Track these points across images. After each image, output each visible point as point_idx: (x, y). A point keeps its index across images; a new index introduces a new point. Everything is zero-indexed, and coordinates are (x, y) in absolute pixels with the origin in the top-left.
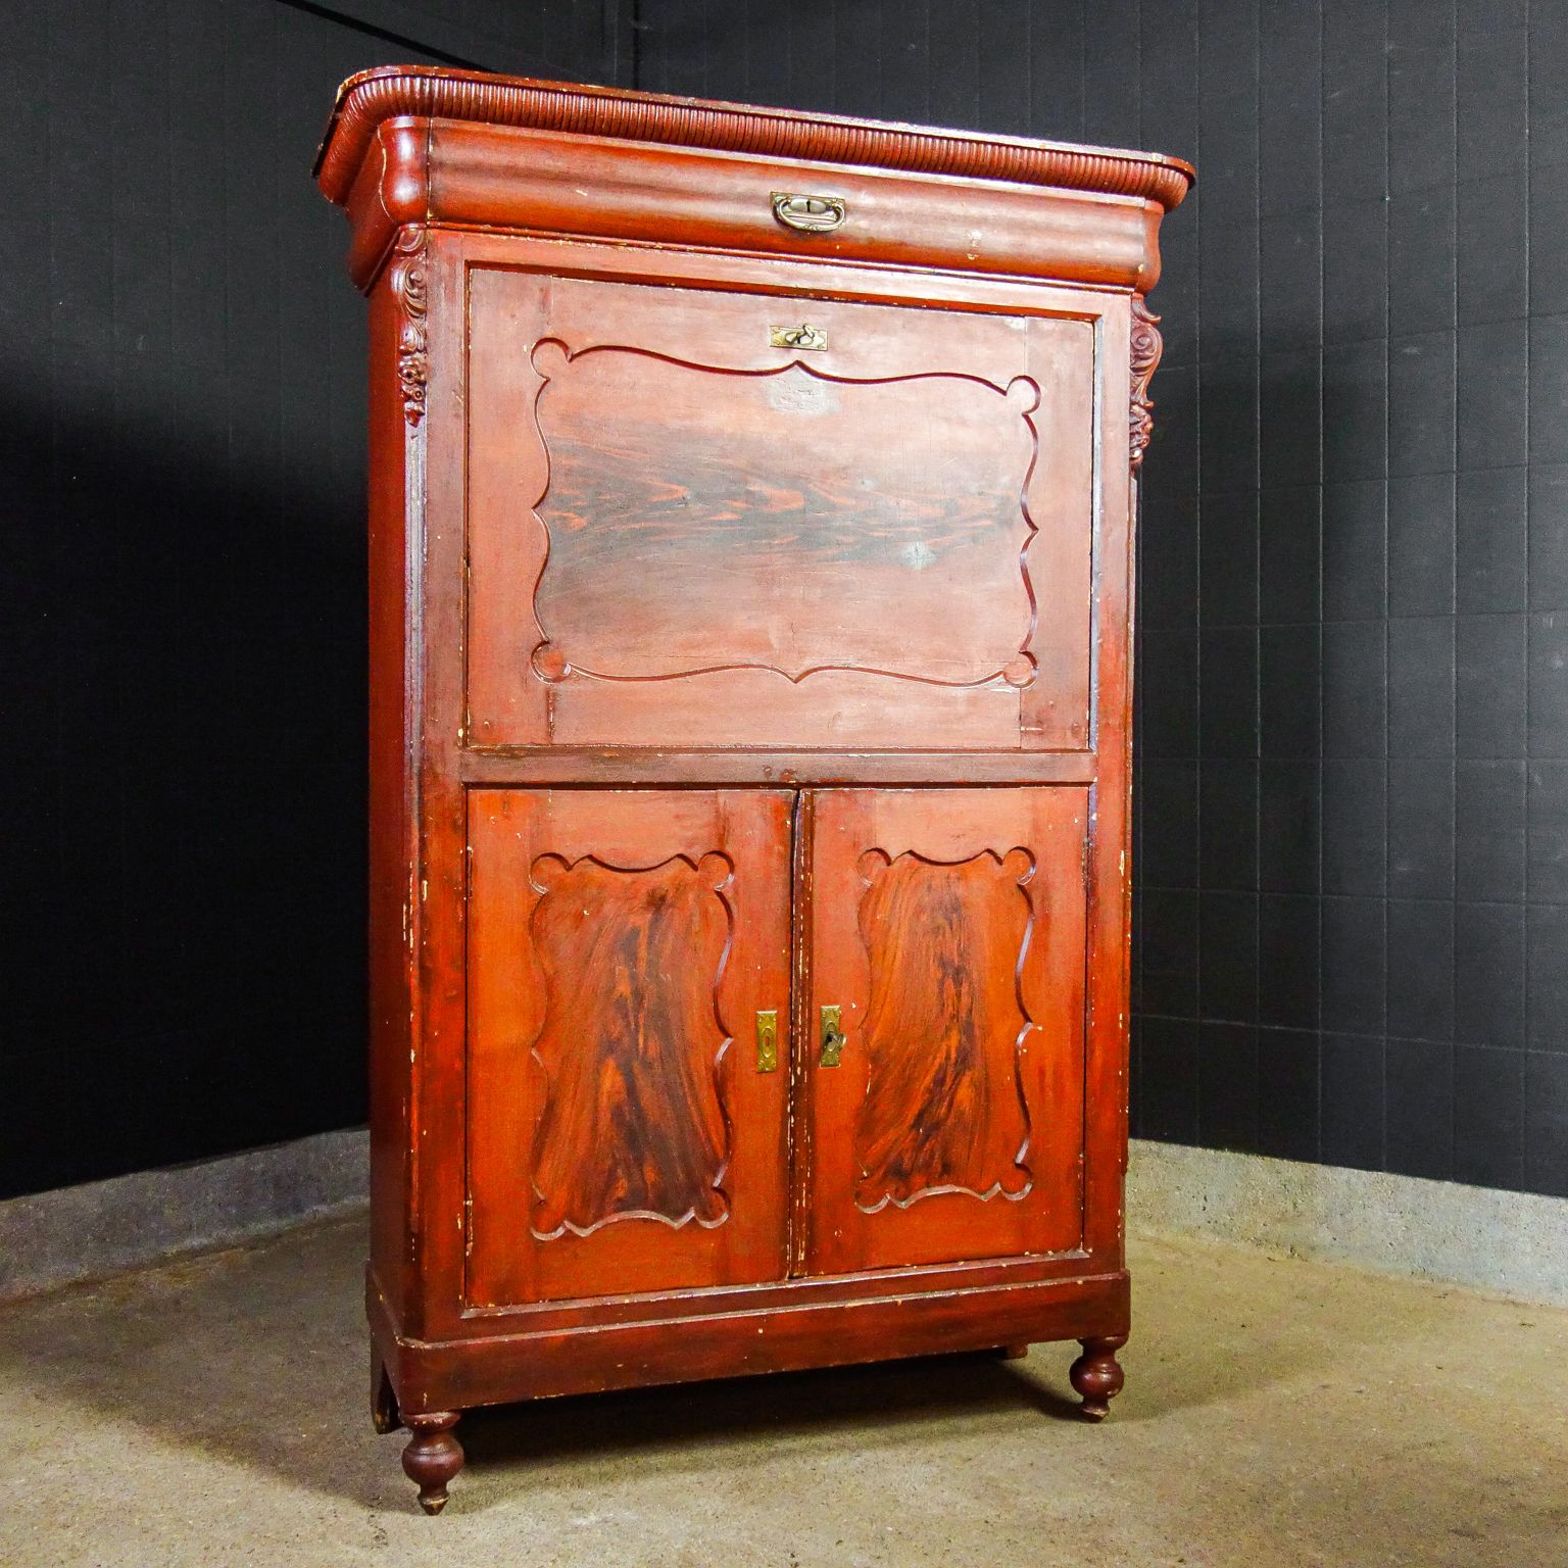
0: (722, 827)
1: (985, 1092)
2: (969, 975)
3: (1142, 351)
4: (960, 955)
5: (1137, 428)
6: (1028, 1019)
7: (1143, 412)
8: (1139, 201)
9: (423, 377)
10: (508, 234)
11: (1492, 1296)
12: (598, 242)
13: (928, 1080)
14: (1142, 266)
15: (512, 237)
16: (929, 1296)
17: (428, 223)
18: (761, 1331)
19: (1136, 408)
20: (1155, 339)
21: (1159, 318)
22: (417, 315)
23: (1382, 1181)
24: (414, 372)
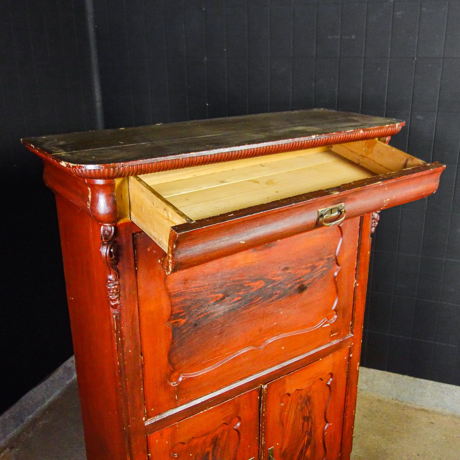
0: (237, 407)
2: (312, 419)
4: (309, 413)
5: (374, 220)
6: (327, 422)
7: (377, 215)
9: (119, 291)
24: (115, 291)
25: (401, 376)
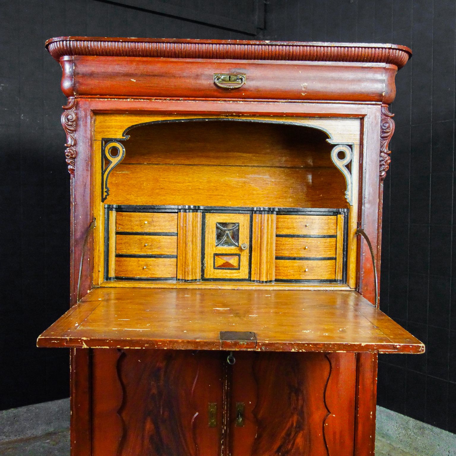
1: (309, 440)
2: (302, 392)
3: (385, 129)
5: (383, 162)
6: (329, 412)
7: (386, 155)
8: (383, 65)
9: (74, 156)
10: (108, 98)
12: (144, 99)
13: (283, 434)
14: (384, 93)
15: (109, 99)
17: (75, 96)
19: (382, 154)
20: (392, 124)
21: (393, 115)
22: (72, 132)
24: (69, 154)
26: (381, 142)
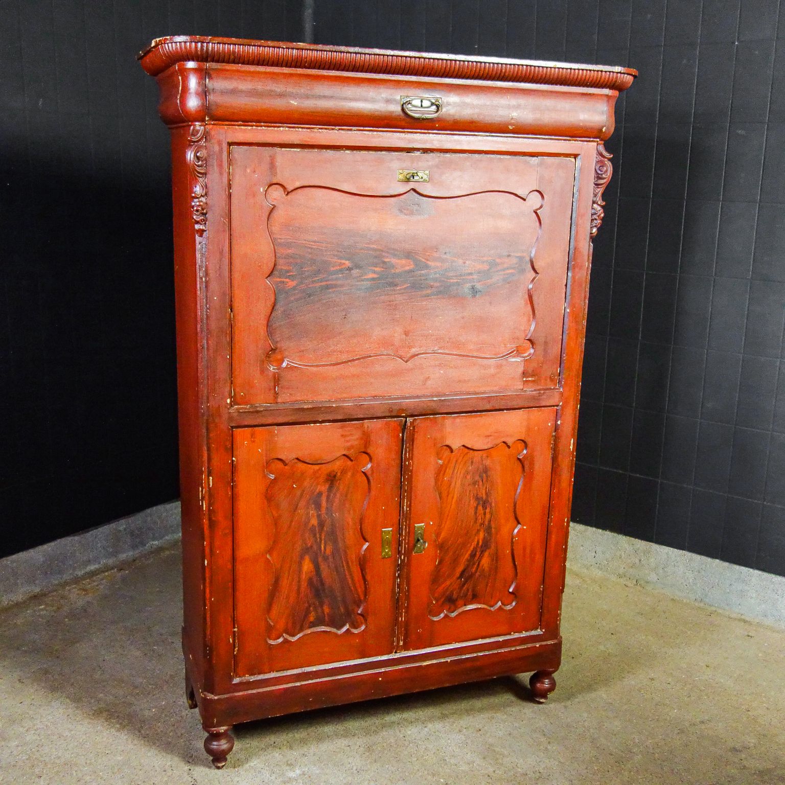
0: (366, 439)
1: (496, 558)
2: (491, 504)
3: (602, 174)
4: (486, 494)
5: (595, 217)
6: (519, 523)
7: (599, 208)
8: (606, 91)
9: (205, 211)
10: (252, 126)
11: (733, 616)
12: (302, 128)
13: (467, 556)
14: (605, 128)
15: (254, 127)
16: (464, 657)
17: (206, 122)
18: (380, 679)
19: (595, 206)
20: (609, 167)
21: (612, 156)
22: (201, 176)
23: (685, 555)
24: (200, 209)
25: (709, 560)
26: (594, 191)
